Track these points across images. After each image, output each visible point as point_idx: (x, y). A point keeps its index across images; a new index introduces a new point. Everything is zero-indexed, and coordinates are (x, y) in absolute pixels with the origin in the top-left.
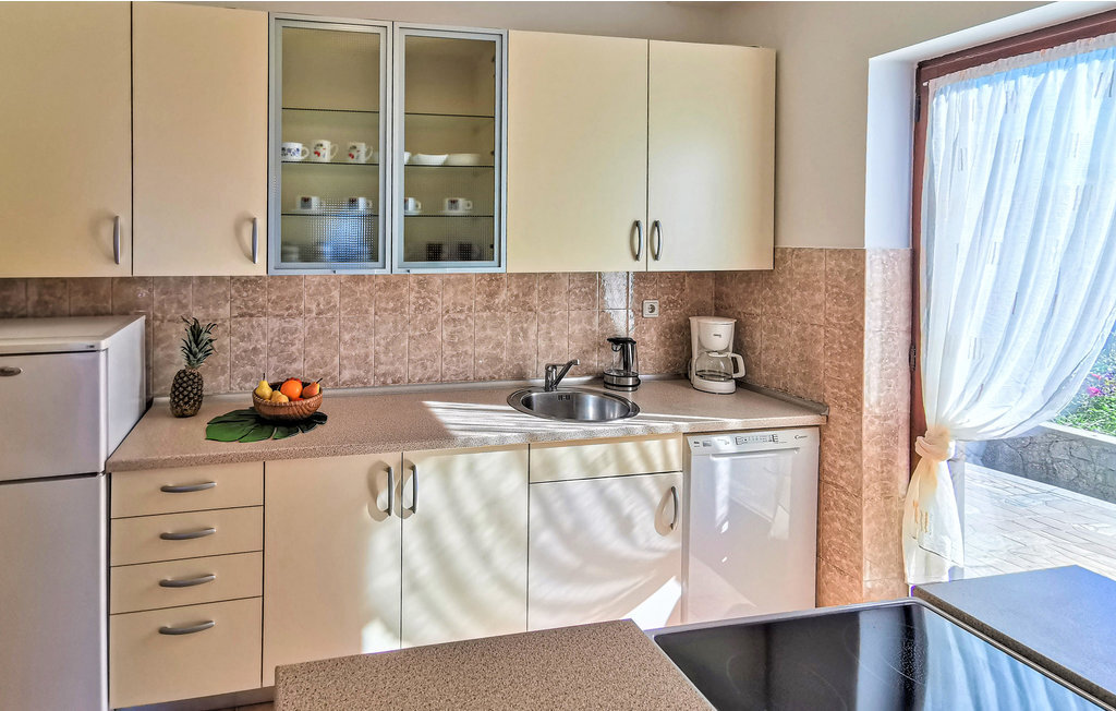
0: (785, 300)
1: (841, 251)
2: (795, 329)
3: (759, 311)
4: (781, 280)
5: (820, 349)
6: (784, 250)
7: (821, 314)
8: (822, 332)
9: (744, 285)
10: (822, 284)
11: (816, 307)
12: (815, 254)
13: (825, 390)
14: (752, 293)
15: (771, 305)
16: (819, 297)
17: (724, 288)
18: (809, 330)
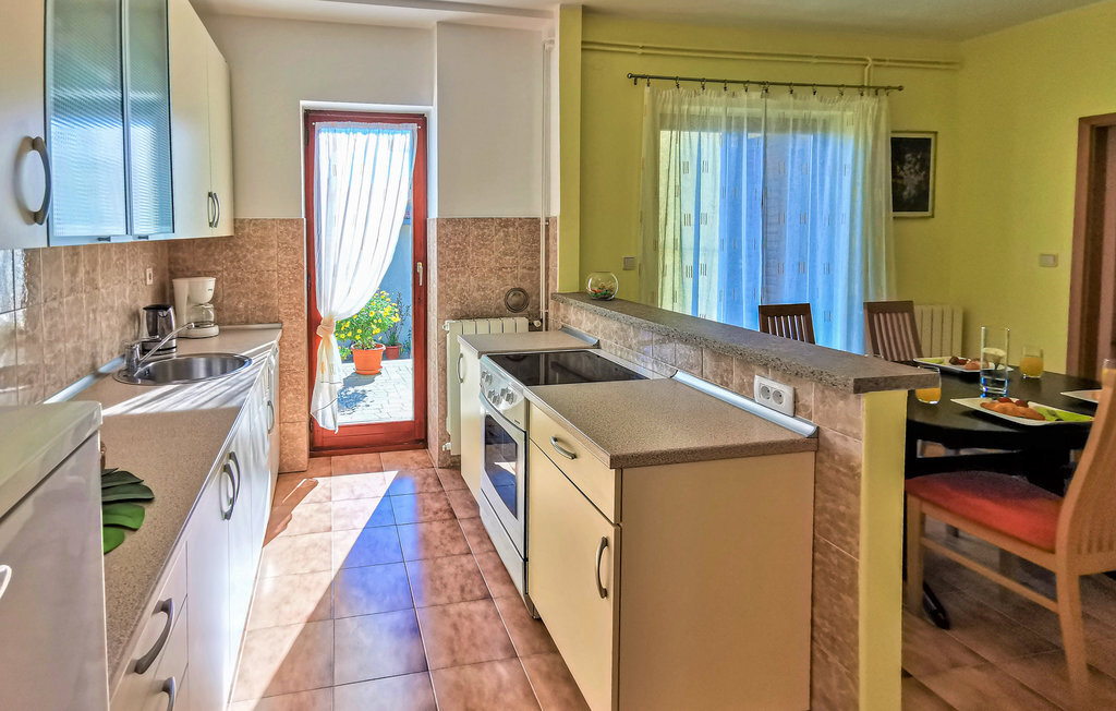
0: (245, 256)
1: (288, 220)
2: (254, 276)
3: (219, 268)
4: (240, 243)
5: (275, 286)
6: (242, 221)
7: (274, 263)
8: (276, 274)
9: (203, 249)
10: (275, 243)
11: (271, 258)
12: (269, 223)
13: (279, 312)
14: (213, 255)
15: (232, 262)
16: (272, 252)
17: (180, 254)
18: (266, 275)
